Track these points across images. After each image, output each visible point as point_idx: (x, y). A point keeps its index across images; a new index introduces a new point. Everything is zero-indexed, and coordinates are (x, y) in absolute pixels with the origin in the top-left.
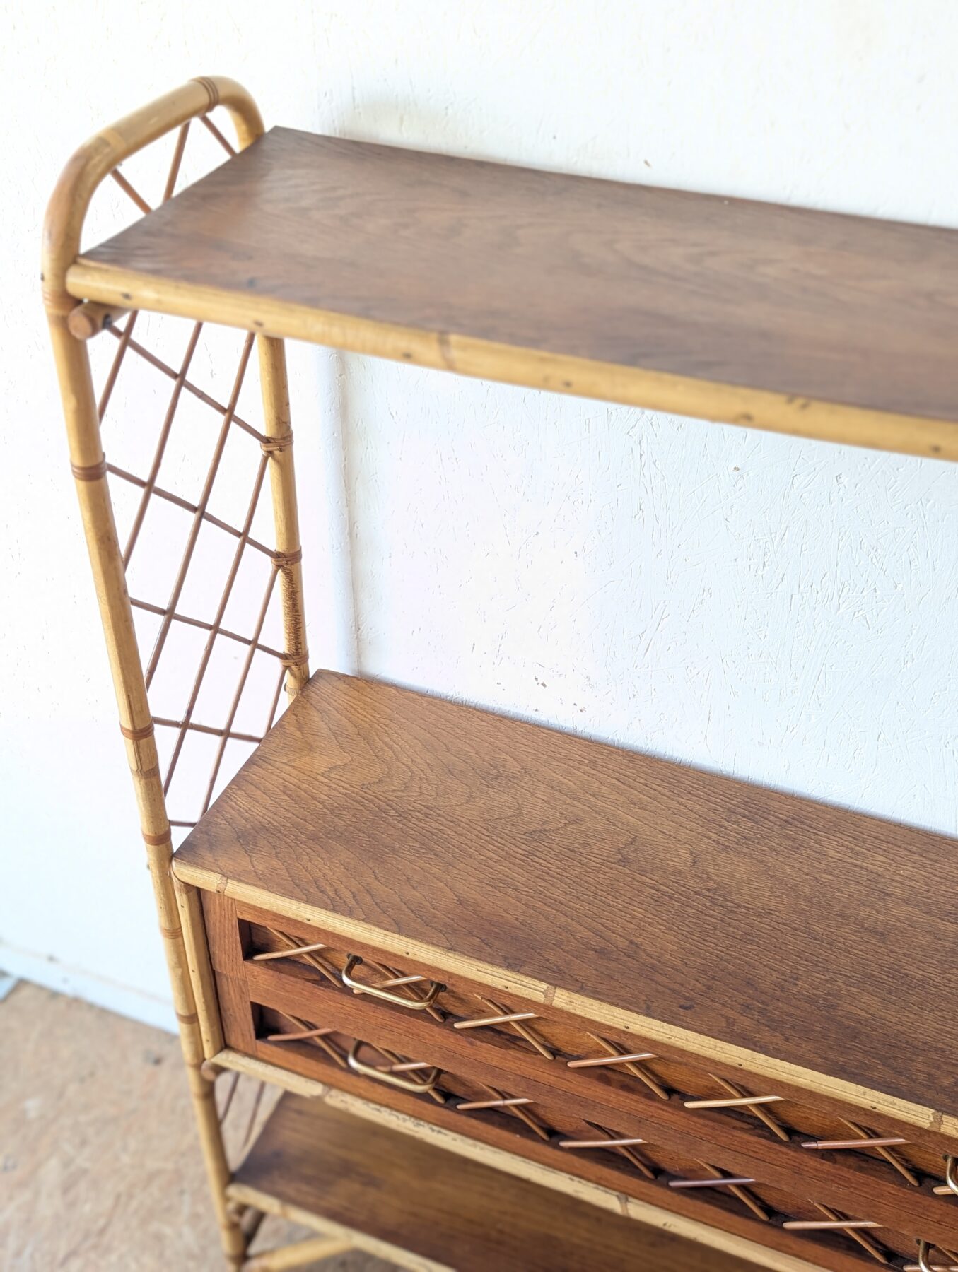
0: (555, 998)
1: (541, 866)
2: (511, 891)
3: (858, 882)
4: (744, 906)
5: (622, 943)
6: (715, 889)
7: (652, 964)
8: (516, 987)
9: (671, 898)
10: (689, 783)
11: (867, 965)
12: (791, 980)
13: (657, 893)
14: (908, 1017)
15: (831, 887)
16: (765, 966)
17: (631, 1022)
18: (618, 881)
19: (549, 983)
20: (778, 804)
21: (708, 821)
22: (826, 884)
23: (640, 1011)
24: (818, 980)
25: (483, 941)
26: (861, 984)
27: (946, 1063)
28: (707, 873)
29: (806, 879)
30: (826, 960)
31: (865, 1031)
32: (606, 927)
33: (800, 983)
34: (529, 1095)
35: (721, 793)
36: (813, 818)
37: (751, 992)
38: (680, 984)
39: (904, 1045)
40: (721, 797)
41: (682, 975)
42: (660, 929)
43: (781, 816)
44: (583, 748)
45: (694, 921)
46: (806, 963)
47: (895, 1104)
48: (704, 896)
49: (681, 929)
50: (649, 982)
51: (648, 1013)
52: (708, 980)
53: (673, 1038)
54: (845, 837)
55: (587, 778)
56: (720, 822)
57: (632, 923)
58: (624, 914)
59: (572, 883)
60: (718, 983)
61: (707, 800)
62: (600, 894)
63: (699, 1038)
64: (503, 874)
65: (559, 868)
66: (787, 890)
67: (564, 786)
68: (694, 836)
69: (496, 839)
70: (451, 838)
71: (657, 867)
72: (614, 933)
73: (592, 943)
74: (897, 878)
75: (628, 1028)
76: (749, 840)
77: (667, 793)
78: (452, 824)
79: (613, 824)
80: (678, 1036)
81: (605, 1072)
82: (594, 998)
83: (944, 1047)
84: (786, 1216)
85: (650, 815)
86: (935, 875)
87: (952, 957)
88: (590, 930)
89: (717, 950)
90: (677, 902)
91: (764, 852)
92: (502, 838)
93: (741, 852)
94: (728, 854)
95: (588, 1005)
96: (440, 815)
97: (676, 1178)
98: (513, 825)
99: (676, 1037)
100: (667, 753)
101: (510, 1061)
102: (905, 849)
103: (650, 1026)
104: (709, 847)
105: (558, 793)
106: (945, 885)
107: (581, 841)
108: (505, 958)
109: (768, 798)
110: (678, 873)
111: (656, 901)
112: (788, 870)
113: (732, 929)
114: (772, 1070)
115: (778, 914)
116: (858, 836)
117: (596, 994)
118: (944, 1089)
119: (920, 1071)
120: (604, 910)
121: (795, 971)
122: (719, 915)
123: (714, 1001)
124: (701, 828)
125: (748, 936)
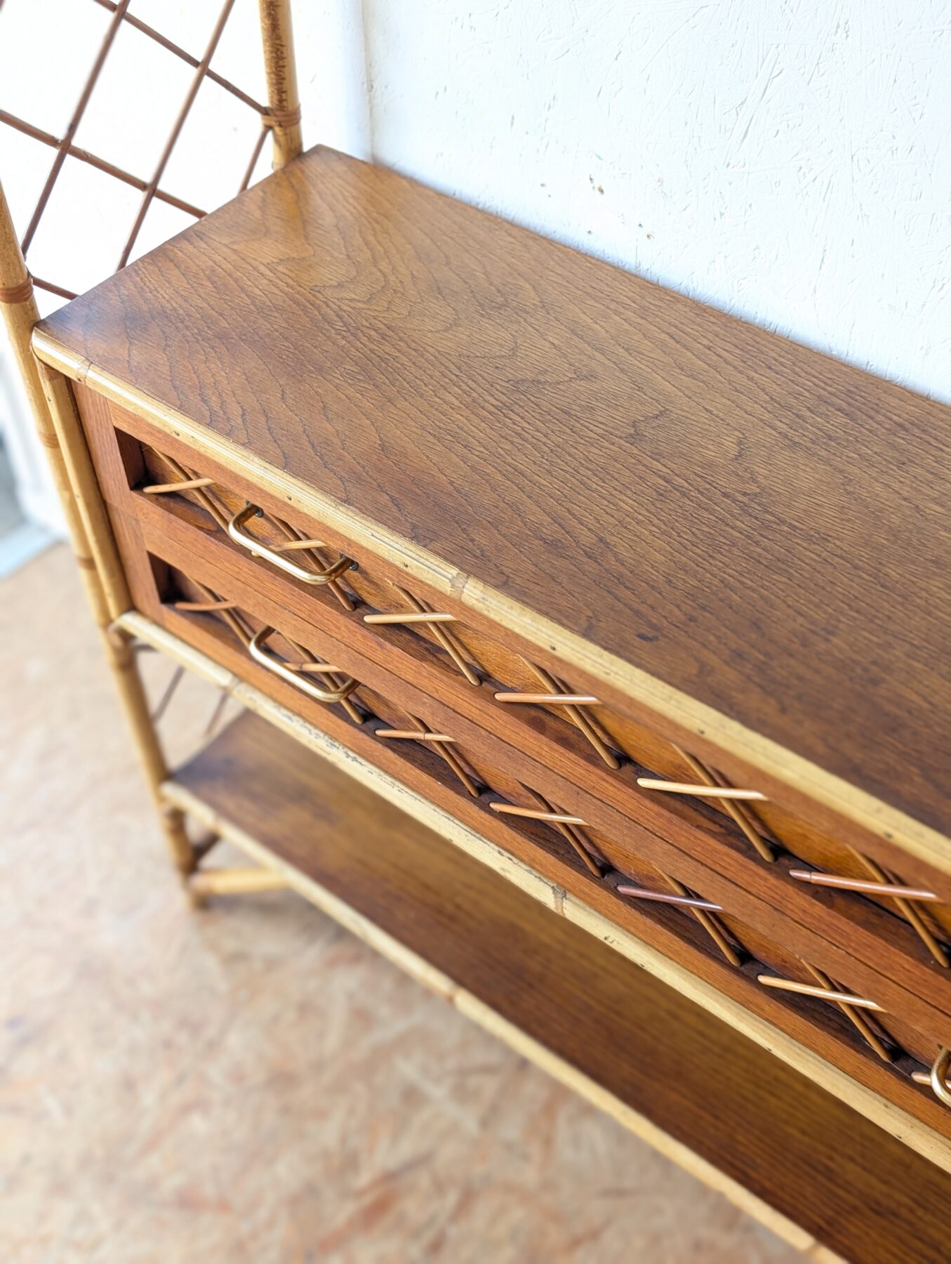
0: (465, 590)
1: (515, 424)
2: (458, 447)
4: (790, 524)
5: (587, 538)
6: (756, 495)
7: (620, 573)
8: (417, 567)
9: (685, 495)
10: (774, 355)
12: (823, 633)
13: (666, 484)
15: (936, 523)
16: (789, 606)
17: (558, 641)
18: (616, 461)
19: (461, 569)
20: (897, 401)
21: (782, 406)
22: (930, 517)
23: (576, 628)
24: (866, 642)
25: (393, 499)
28: (752, 473)
29: (901, 505)
30: (888, 616)
32: (573, 515)
33: (835, 640)
34: (452, 731)
35: (817, 375)
36: (943, 428)
37: (754, 636)
38: (650, 605)
40: (814, 379)
41: (658, 596)
42: (651, 531)
43: (895, 418)
44: (638, 289)
45: (706, 529)
46: (855, 615)
47: (923, 836)
48: (735, 501)
49: (681, 536)
50: (606, 594)
51: (588, 633)
52: (694, 608)
53: (613, 674)
55: (626, 326)
56: (800, 410)
57: (612, 516)
58: (606, 503)
59: (548, 451)
60: (708, 615)
61: (792, 381)
62: (582, 473)
64: (457, 425)
65: (538, 431)
66: (865, 515)
67: (590, 332)
68: (752, 423)
69: (466, 380)
70: (405, 369)
71: (680, 452)
72: (582, 524)
73: (544, 530)
75: (554, 649)
76: (833, 441)
77: (736, 363)
78: (413, 353)
79: (640, 389)
80: (621, 673)
82: (518, 601)
84: (766, 967)
85: (699, 386)
88: (548, 514)
89: (725, 572)
90: (692, 501)
91: (849, 460)
92: (475, 382)
93: (815, 455)
94: (794, 453)
95: (506, 608)
96: (401, 339)
97: (628, 882)
98: (497, 367)
99: (616, 674)
100: (759, 315)
103: (583, 652)
104: (769, 440)
105: (577, 339)
107: (583, 403)
108: (414, 527)
109: (885, 392)
110: (709, 465)
111: (661, 495)
112: (878, 488)
113: (759, 550)
115: (838, 543)
117: (523, 596)
120: (579, 494)
121: (833, 623)
122: (747, 528)
123: (692, 638)
124: (767, 415)
125: (780, 564)
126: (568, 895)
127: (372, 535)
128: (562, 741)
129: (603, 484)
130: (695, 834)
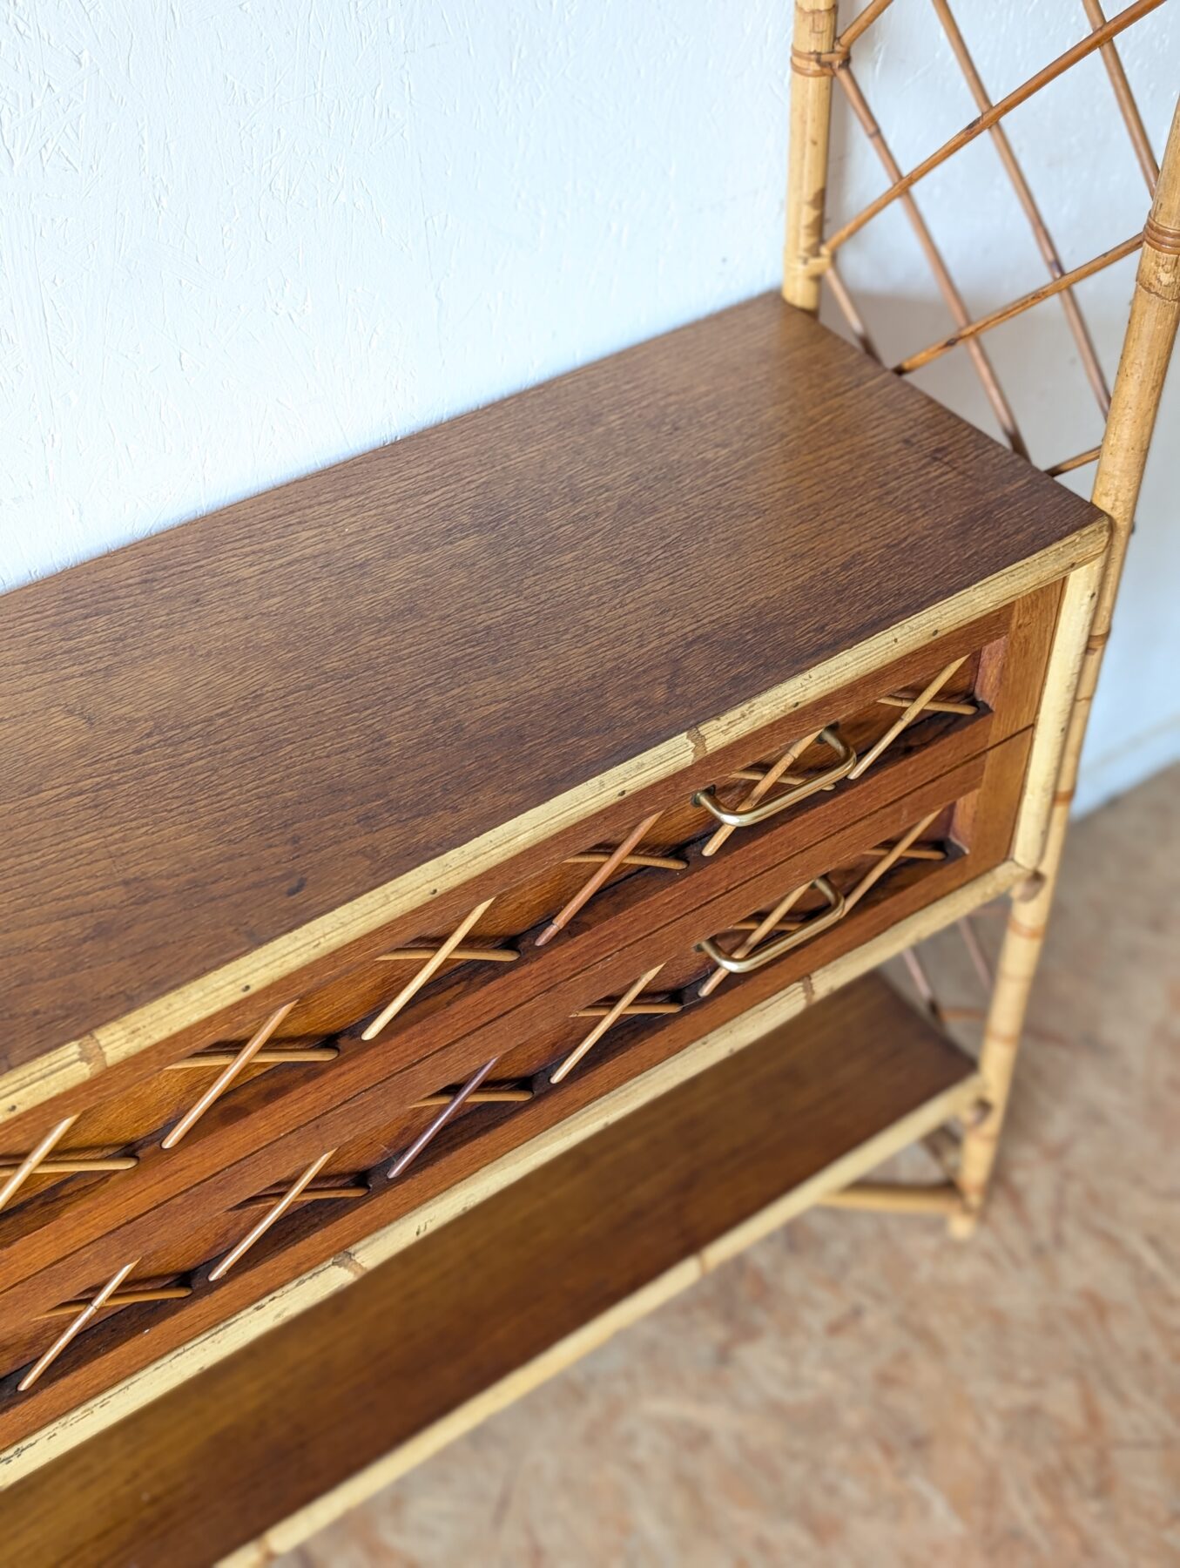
0: (105, 1050)
3: (314, 579)
4: (217, 715)
5: (118, 895)
6: (156, 727)
7: (189, 882)
8: (29, 1094)
9: (112, 786)
11: (437, 654)
12: (377, 744)
13: (84, 797)
14: (544, 668)
15: (291, 609)
16: (328, 756)
17: (246, 975)
18: (11, 829)
19: (76, 1038)
20: (109, 570)
21: (44, 659)
22: (281, 610)
23: (243, 949)
24: (406, 717)
26: (456, 680)
27: (637, 677)
28: (122, 718)
29: (252, 625)
30: (387, 688)
31: (523, 721)
32: (67, 897)
33: (392, 738)
35: (20, 614)
37: (349, 798)
38: (253, 871)
39: (578, 698)
40: (25, 619)
41: (244, 858)
42: (146, 833)
43: (130, 581)
45: (176, 785)
46: (369, 711)
47: (643, 764)
48: (152, 747)
49: (171, 810)
50: (213, 904)
51: (258, 940)
52: (282, 833)
53: (322, 940)
54: (237, 545)
56: (61, 647)
57: (97, 861)
58: (70, 860)
60: (297, 825)
61: (12, 637)
62: (6, 867)
63: (356, 907)
66: (245, 655)
68: (49, 691)
71: (44, 767)
72: (88, 893)
73: (73, 933)
74: (349, 540)
75: (247, 988)
76: (126, 638)
80: (328, 930)
81: (226, 1104)
82: (163, 994)
83: (614, 663)
84: (544, 1071)
86: (386, 505)
87: (507, 571)
88: (50, 921)
89: (248, 791)
90: (125, 783)
91: (162, 637)
93: (134, 660)
94: (120, 674)
95: (164, 1012)
97: (389, 1164)
99: (324, 936)
101: (73, 1229)
102: (320, 504)
103: (277, 956)
104: (84, 688)
106: (408, 507)
110: (82, 750)
111: (96, 806)
112: (218, 631)
113: (236, 752)
114: (479, 859)
115: (270, 688)
116: (249, 531)
117: (162, 986)
118: (666, 703)
119: (624, 709)
120: (38, 881)
121: (368, 732)
122: (199, 751)
123: (322, 849)
124: (45, 676)
125: (266, 743)
126: (352, 1250)
128: (271, 1095)
129: (39, 854)
130: (451, 1013)
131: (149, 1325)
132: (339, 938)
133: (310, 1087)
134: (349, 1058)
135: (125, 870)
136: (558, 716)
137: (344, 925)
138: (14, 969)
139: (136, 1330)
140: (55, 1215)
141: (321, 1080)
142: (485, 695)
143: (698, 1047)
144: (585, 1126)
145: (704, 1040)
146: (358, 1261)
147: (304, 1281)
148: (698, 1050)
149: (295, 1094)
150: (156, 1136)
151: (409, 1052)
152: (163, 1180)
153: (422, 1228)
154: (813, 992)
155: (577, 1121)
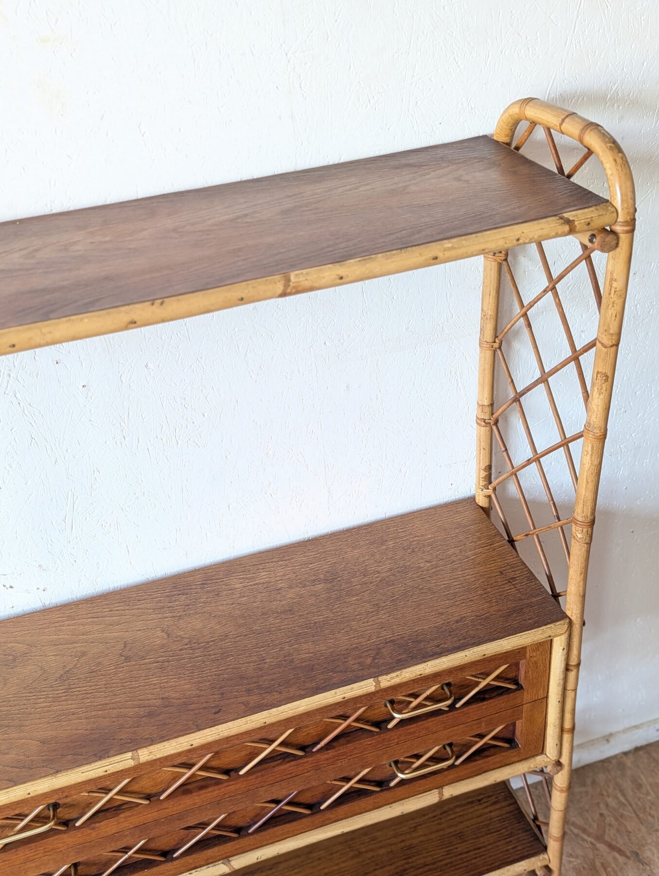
0: (140, 757)
1: (80, 692)
2: (72, 717)
3: (261, 592)
4: (211, 641)
5: (159, 702)
6: (189, 642)
7: (184, 702)
8: (112, 767)
9: (168, 661)
10: (135, 595)
11: (294, 630)
12: (261, 662)
13: (158, 664)
14: (330, 643)
15: (249, 603)
16: (243, 664)
17: (192, 740)
18: (132, 671)
19: (131, 751)
20: (192, 577)
21: (160, 609)
22: (245, 603)
23: (193, 731)
24: (275, 653)
25: (74, 754)
26: (297, 642)
27: (362, 653)
28: (179, 636)
29: (233, 607)
30: (272, 641)
31: (315, 663)
32: (143, 700)
33: (267, 661)
34: (143, 837)
35: (157, 590)
36: (215, 574)
37: (245, 681)
38: (205, 702)
39: (338, 657)
40: (158, 592)
41: (204, 697)
42: (174, 681)
43: (198, 583)
44: (58, 612)
45: (190, 665)
46: (263, 649)
47: (353, 688)
48: (186, 649)
49: (185, 674)
50: (188, 712)
51: (198, 729)
52: (219, 690)
53: (221, 733)
54: (238, 574)
55: (72, 627)
56: (167, 605)
57: (156, 689)
58: (148, 687)
59: (105, 689)
60: (225, 688)
61: (152, 598)
62: (126, 685)
63: (235, 723)
64: (60, 711)
65: (91, 686)
66: (228, 619)
67: (61, 640)
68: (158, 622)
69: (40, 694)
70: (10, 711)
71: (149, 650)
72: (150, 700)
73: (141, 713)
74: (278, 578)
75: (192, 745)
76: (190, 605)
77: (127, 608)
78: (4, 703)
79: (107, 643)
80: (224, 730)
81: (185, 787)
82: (163, 741)
83: (356, 645)
84: (319, 803)
85: (125, 625)
86: (295, 566)
87: (330, 600)
88: (134, 708)
89: (213, 672)
90: (174, 661)
91: (202, 607)
92: (44, 692)
93: (190, 614)
94: (183, 619)
95: (162, 748)
97: (250, 827)
98: (45, 680)
99: (222, 731)
100: (111, 587)
101: (123, 822)
102: (272, 562)
103: (203, 736)
104: (170, 622)
105: (61, 646)
106: (303, 568)
107: (94, 664)
108: (95, 755)
109: (185, 578)
110: (163, 646)
111: (161, 668)
112: (220, 608)
113: (213, 656)
114: (283, 714)
115: (231, 633)
116: (244, 569)
117: (163, 739)
118: (370, 666)
119: (354, 664)
120: (134, 692)
121: (260, 657)
122: (201, 654)
123: (230, 699)
124: (159, 615)
125: (224, 655)
126: (230, 859)
127: (82, 773)
128: (202, 788)
129: (138, 682)
130: (274, 771)
131: (147, 868)
132: (227, 733)
133: (216, 788)
134: (232, 780)
135: (164, 694)
136: (329, 663)
137: (230, 729)
138: (119, 722)
139: (143, 869)
140: (117, 815)
141: (220, 786)
142: (305, 649)
143: (387, 808)
144: (333, 831)
145: (390, 805)
146: (232, 864)
147: (209, 867)
148: (387, 809)
149: (210, 789)
150: (159, 794)
151: (256, 783)
152: (158, 811)
153: (259, 857)
154: (443, 795)
155: (330, 828)
